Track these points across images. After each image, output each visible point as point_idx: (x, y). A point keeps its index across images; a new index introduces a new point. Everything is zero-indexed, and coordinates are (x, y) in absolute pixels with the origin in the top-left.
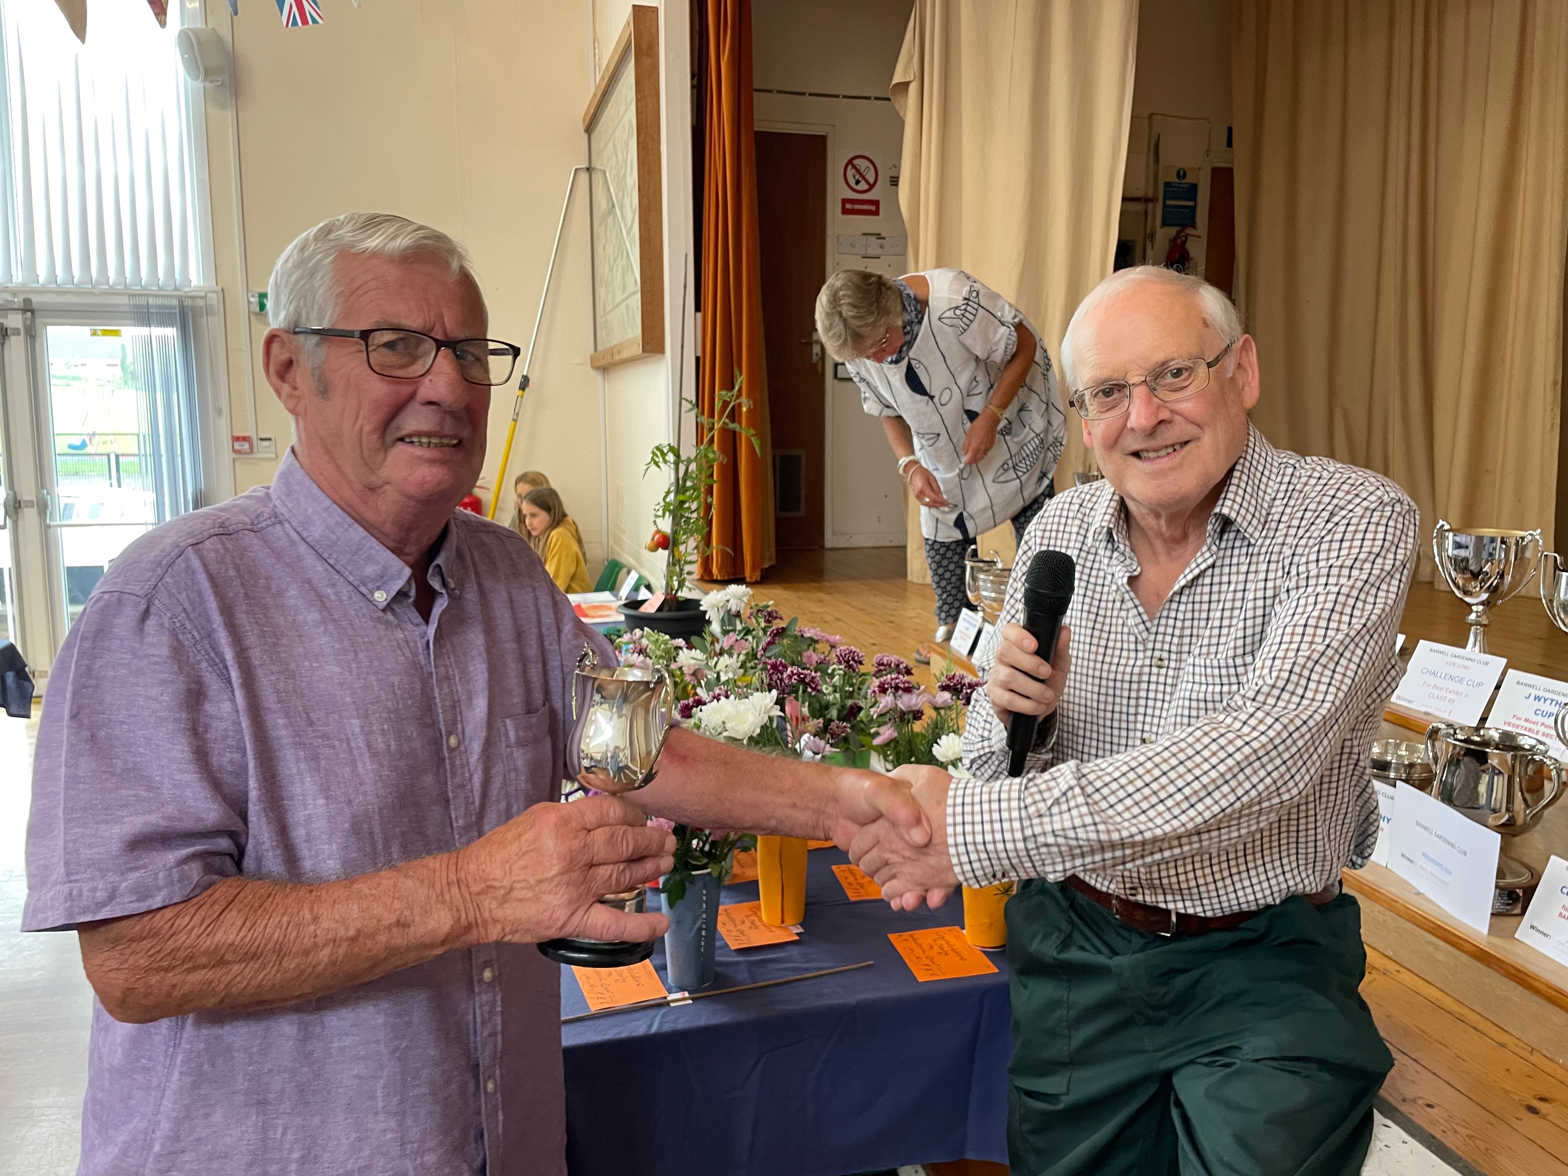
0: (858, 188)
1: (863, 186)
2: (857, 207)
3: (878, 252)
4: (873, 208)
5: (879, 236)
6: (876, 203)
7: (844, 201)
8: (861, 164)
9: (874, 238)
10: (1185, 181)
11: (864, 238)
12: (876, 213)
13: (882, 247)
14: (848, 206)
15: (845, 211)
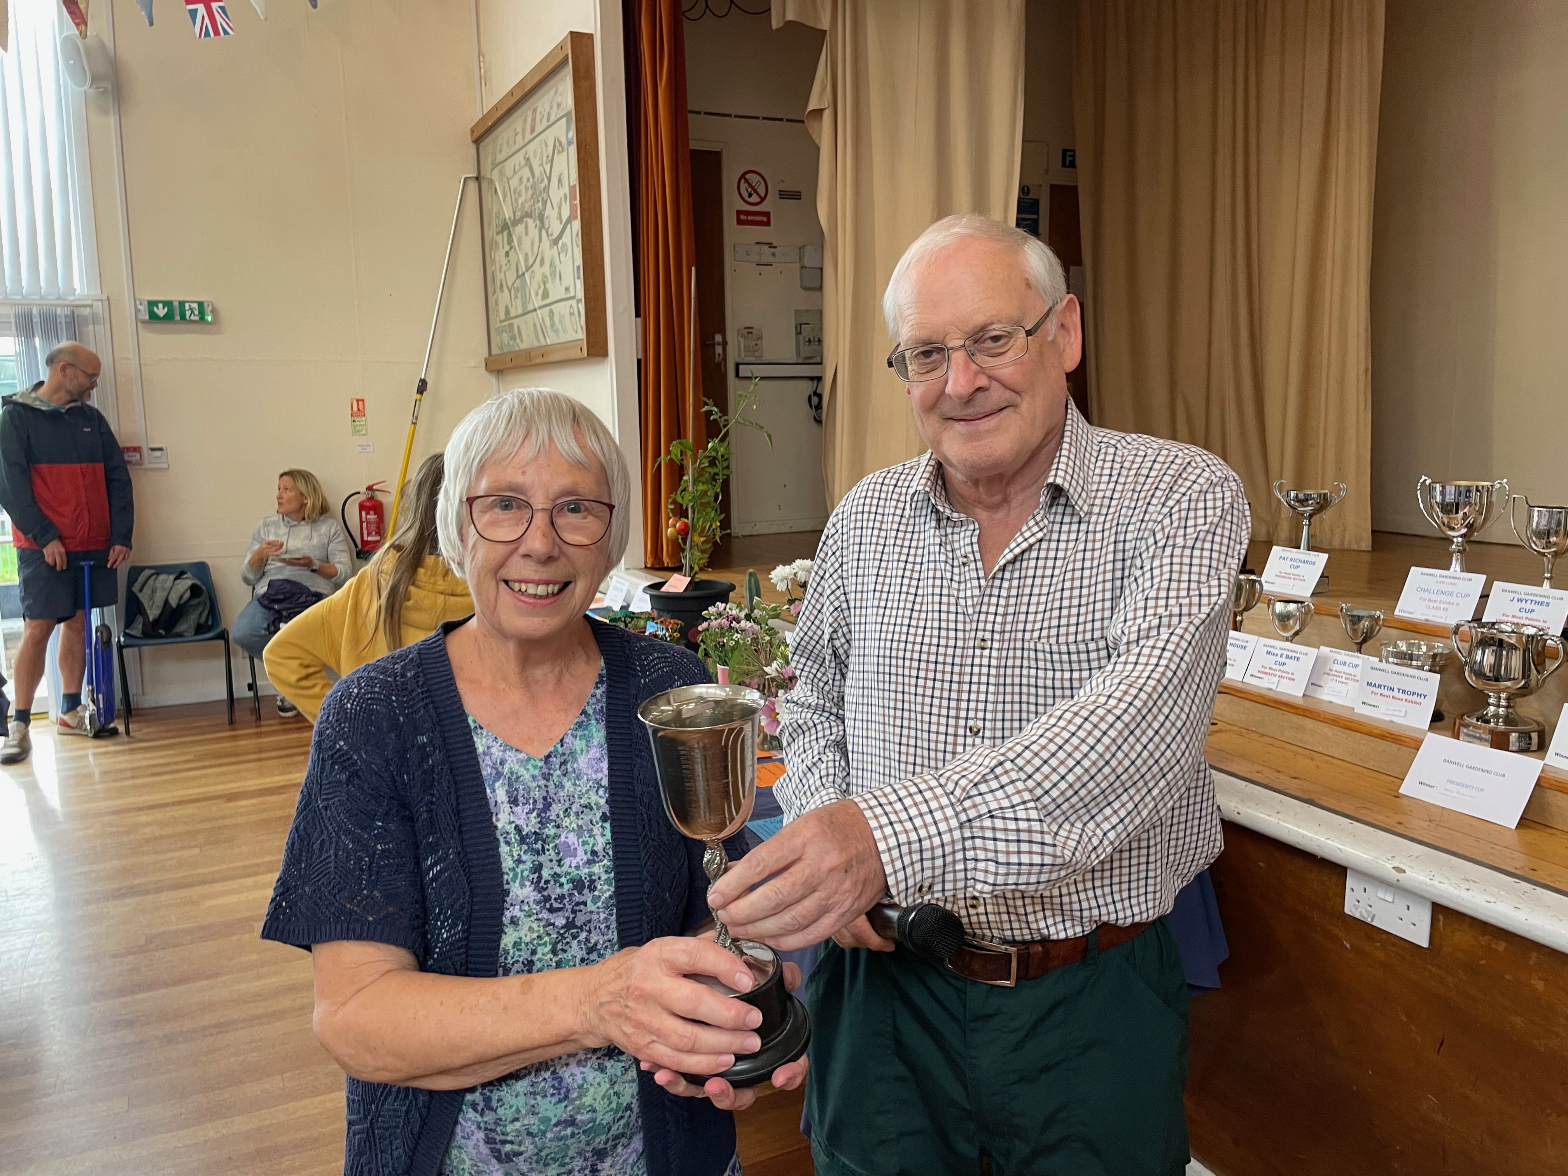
0: (751, 200)
1: (755, 199)
2: (750, 218)
3: (770, 259)
4: (765, 219)
5: (771, 245)
6: (767, 214)
7: (739, 213)
8: (753, 178)
9: (767, 247)
10: (1030, 196)
11: (758, 246)
12: (768, 223)
13: (774, 255)
14: (743, 217)
15: (740, 222)
